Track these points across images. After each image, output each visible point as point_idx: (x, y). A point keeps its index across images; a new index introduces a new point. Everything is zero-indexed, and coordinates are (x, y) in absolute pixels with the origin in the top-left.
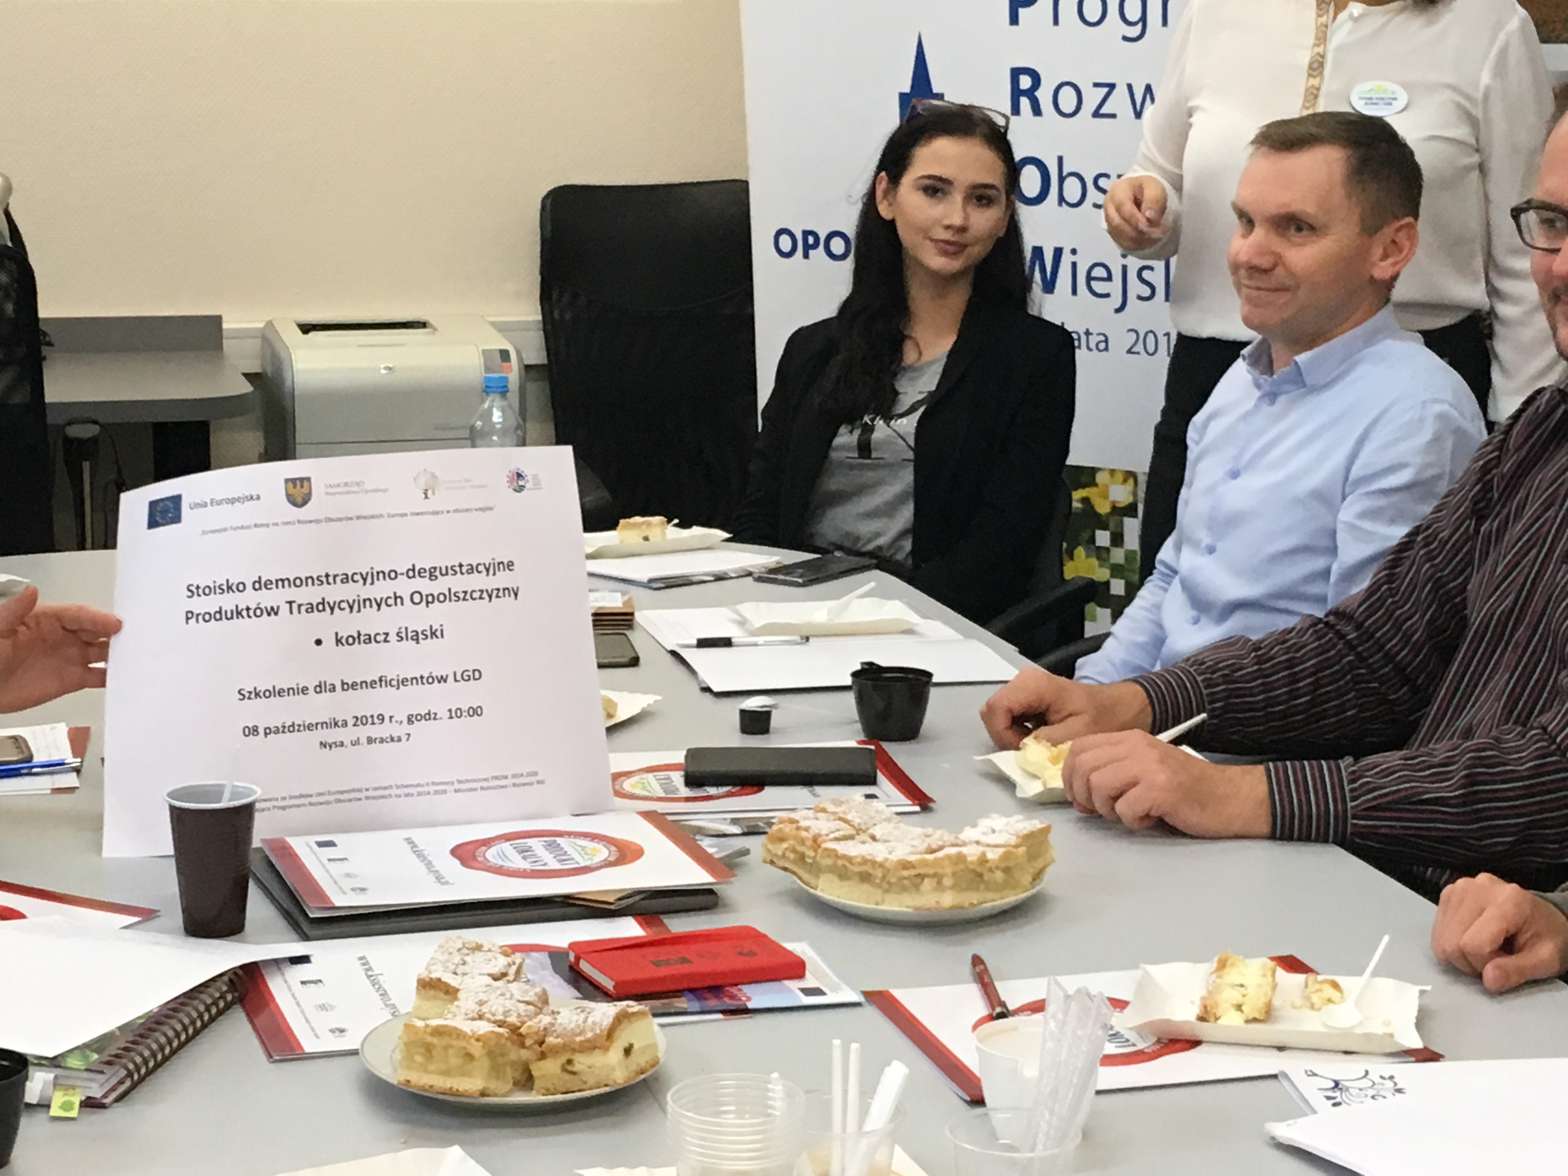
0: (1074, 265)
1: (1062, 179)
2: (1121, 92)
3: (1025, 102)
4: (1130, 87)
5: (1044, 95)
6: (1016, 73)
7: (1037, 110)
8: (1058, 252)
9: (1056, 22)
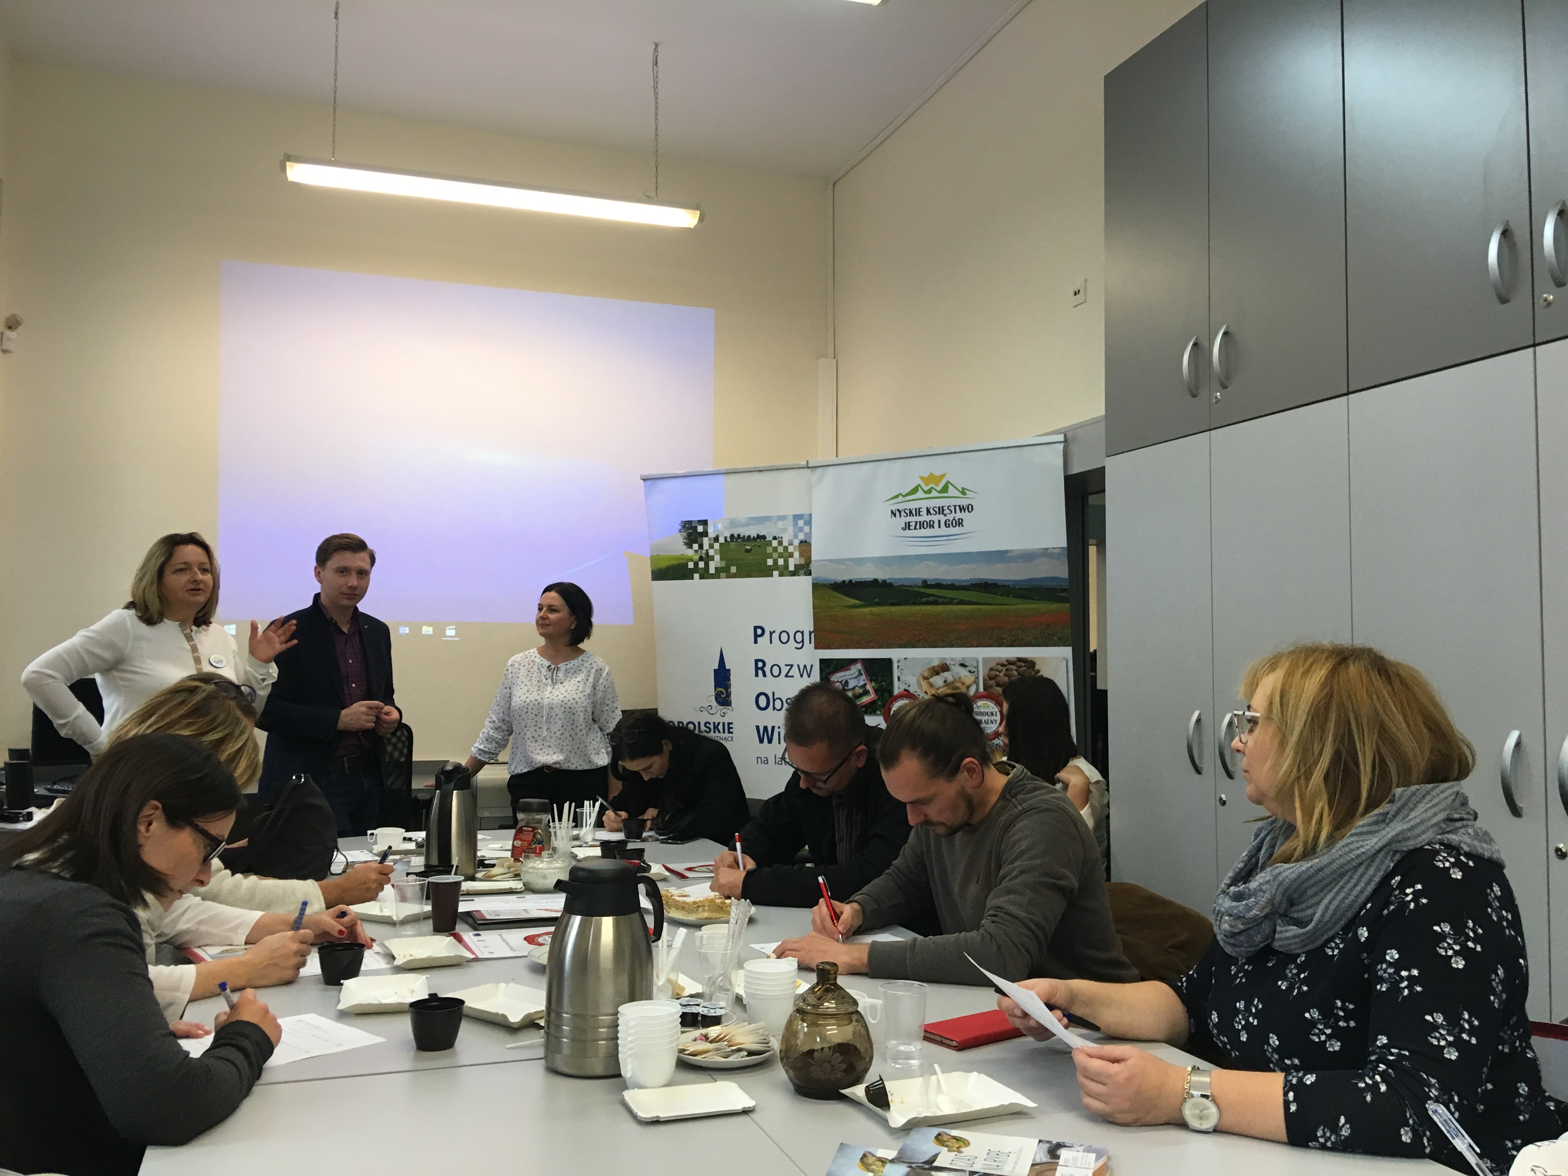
0: (779, 733)
1: (774, 700)
2: (795, 669)
3: (760, 672)
4: (798, 666)
5: (767, 669)
6: (757, 661)
7: (764, 675)
8: (773, 728)
9: (771, 643)
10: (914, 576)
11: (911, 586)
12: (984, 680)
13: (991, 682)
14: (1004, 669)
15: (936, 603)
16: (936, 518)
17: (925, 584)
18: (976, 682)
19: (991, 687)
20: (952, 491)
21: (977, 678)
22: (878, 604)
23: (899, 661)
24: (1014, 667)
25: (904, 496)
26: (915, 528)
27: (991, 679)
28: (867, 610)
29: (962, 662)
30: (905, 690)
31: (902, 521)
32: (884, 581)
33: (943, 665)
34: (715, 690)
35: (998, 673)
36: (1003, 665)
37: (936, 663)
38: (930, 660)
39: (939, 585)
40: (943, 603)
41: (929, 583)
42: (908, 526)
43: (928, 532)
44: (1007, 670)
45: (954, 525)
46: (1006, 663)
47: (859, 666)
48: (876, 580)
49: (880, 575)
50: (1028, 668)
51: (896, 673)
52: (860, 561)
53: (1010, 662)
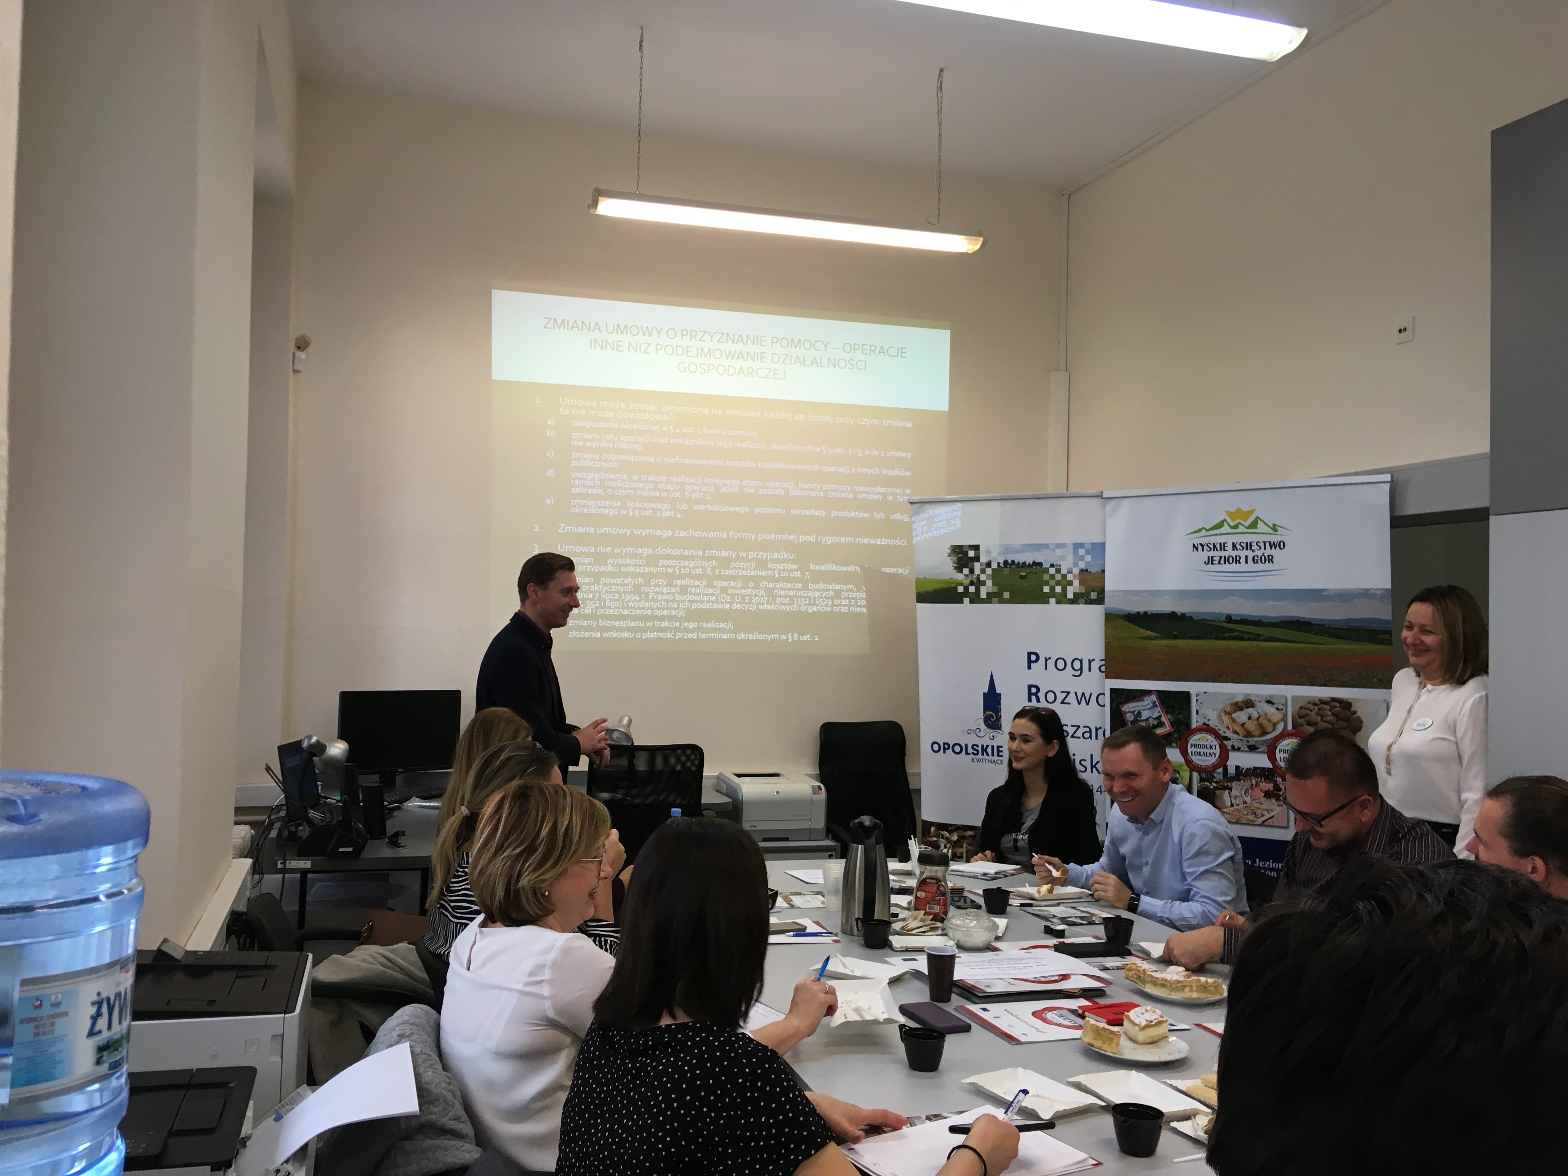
2: (1072, 695)
3: (1033, 698)
4: (1076, 693)
5: (1041, 695)
6: (1030, 687)
9: (1046, 669)
10: (1217, 611)
11: (1213, 621)
12: (1293, 717)
13: (1302, 721)
14: (1316, 708)
15: (1241, 639)
16: (1243, 554)
17: (1229, 619)
18: (1284, 719)
19: (1302, 725)
20: (1261, 527)
21: (1285, 715)
22: (1175, 637)
23: (1197, 695)
24: (1328, 707)
25: (1207, 530)
26: (1219, 563)
27: (1301, 717)
28: (1164, 642)
29: (1268, 699)
30: (1204, 724)
31: (1206, 554)
32: (1183, 615)
33: (1247, 701)
34: (984, 713)
35: (1309, 712)
36: (1315, 704)
37: (1240, 699)
38: (1233, 695)
39: (1244, 621)
40: (1250, 639)
41: (1233, 618)
42: (1211, 560)
43: (1234, 567)
44: (1319, 709)
45: (1263, 561)
46: (1319, 702)
47: (1154, 698)
48: (1174, 613)
49: (1180, 608)
50: (1343, 709)
51: (1194, 707)
52: (1155, 594)
53: (1322, 702)
